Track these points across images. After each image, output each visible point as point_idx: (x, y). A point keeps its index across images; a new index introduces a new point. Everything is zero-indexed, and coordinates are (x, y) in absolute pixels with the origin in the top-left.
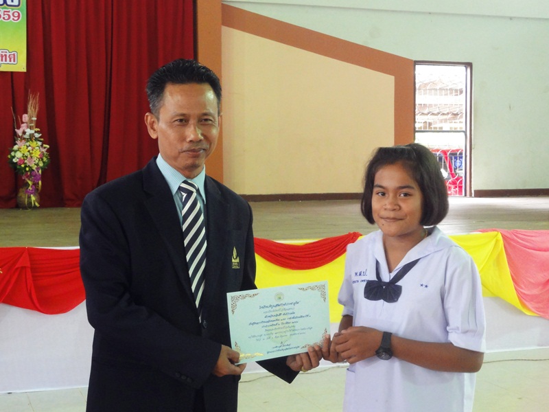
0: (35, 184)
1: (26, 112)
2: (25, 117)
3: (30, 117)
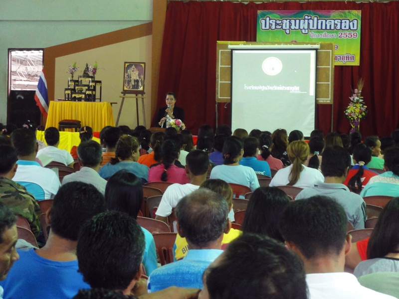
0: (356, 127)
1: (357, 88)
2: (356, 91)
3: (359, 91)
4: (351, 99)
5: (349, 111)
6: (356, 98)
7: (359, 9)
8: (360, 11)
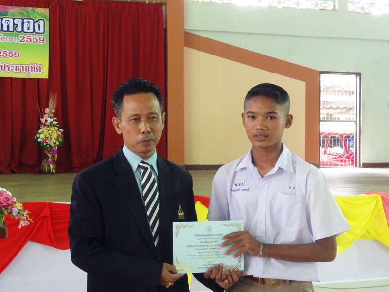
0: (53, 157)
1: (48, 106)
2: (47, 110)
3: (51, 110)
4: (43, 120)
6: (49, 120)
7: (45, 7)
8: (47, 10)
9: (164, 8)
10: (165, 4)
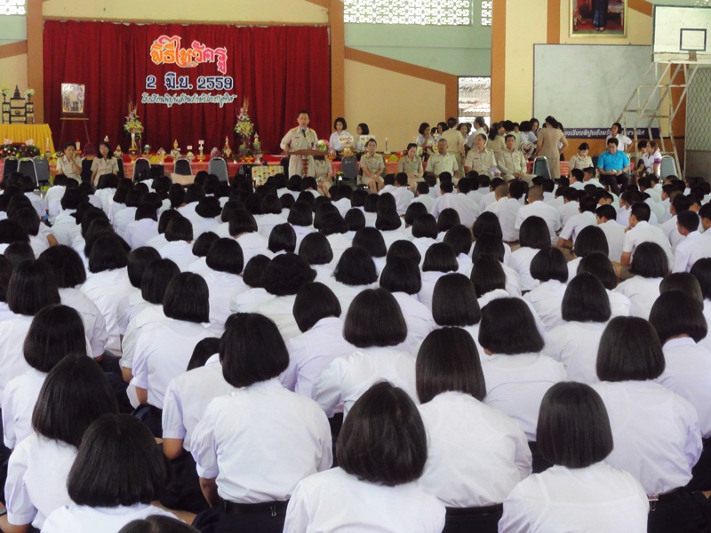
1: (242, 106)
2: (242, 110)
3: (245, 109)
4: (239, 117)
5: (239, 129)
6: (244, 117)
9: (328, 29)
10: (330, 27)
